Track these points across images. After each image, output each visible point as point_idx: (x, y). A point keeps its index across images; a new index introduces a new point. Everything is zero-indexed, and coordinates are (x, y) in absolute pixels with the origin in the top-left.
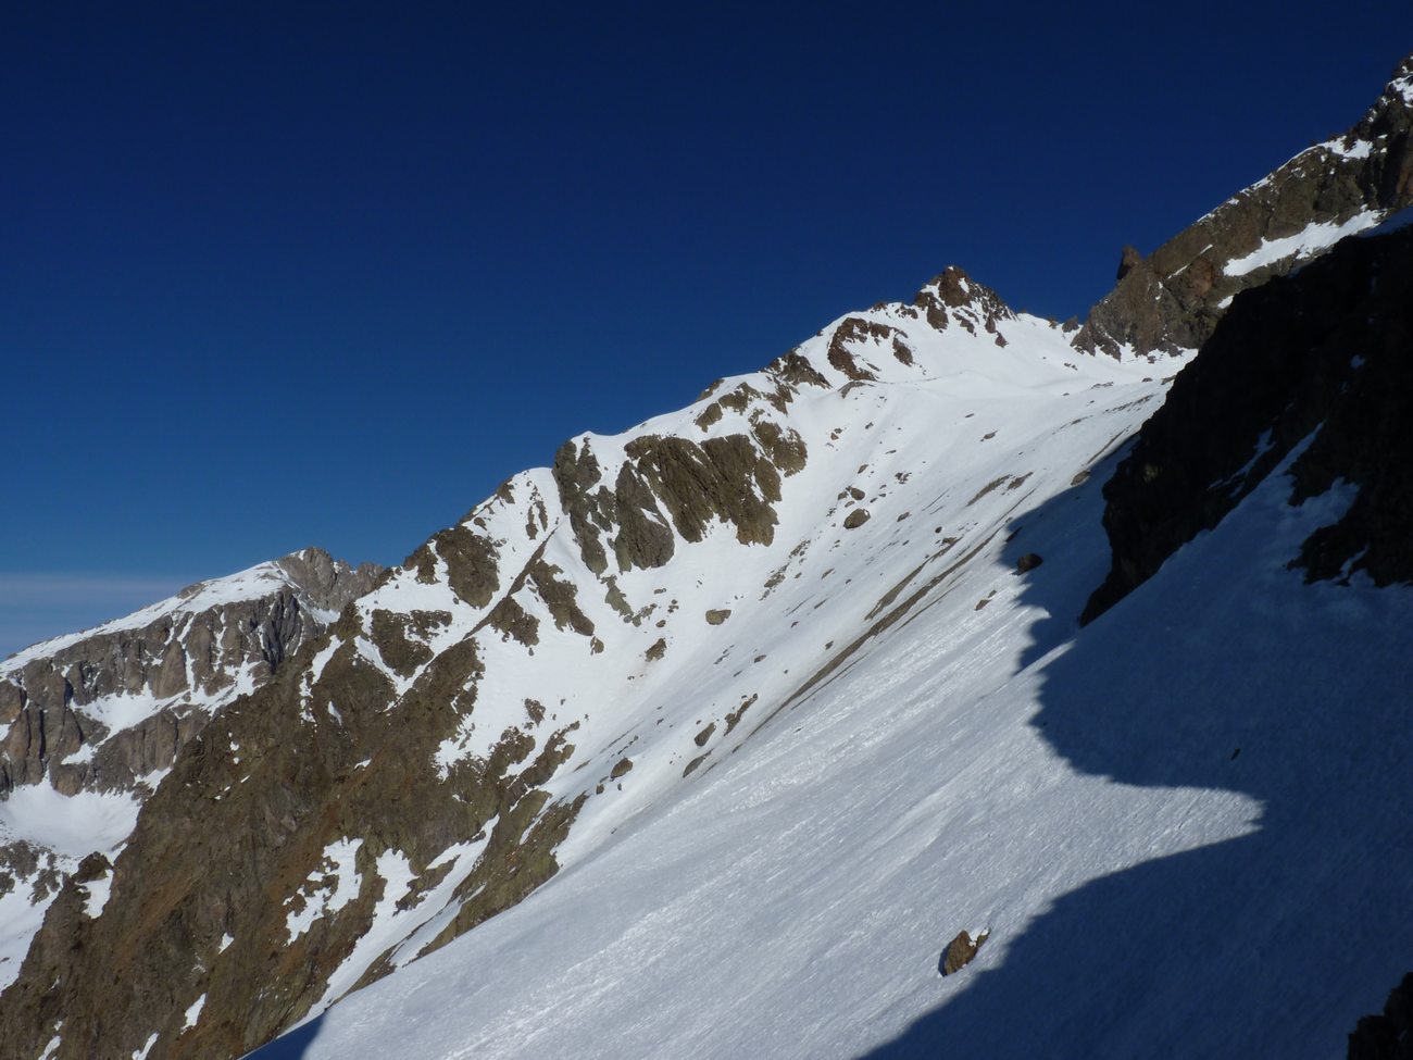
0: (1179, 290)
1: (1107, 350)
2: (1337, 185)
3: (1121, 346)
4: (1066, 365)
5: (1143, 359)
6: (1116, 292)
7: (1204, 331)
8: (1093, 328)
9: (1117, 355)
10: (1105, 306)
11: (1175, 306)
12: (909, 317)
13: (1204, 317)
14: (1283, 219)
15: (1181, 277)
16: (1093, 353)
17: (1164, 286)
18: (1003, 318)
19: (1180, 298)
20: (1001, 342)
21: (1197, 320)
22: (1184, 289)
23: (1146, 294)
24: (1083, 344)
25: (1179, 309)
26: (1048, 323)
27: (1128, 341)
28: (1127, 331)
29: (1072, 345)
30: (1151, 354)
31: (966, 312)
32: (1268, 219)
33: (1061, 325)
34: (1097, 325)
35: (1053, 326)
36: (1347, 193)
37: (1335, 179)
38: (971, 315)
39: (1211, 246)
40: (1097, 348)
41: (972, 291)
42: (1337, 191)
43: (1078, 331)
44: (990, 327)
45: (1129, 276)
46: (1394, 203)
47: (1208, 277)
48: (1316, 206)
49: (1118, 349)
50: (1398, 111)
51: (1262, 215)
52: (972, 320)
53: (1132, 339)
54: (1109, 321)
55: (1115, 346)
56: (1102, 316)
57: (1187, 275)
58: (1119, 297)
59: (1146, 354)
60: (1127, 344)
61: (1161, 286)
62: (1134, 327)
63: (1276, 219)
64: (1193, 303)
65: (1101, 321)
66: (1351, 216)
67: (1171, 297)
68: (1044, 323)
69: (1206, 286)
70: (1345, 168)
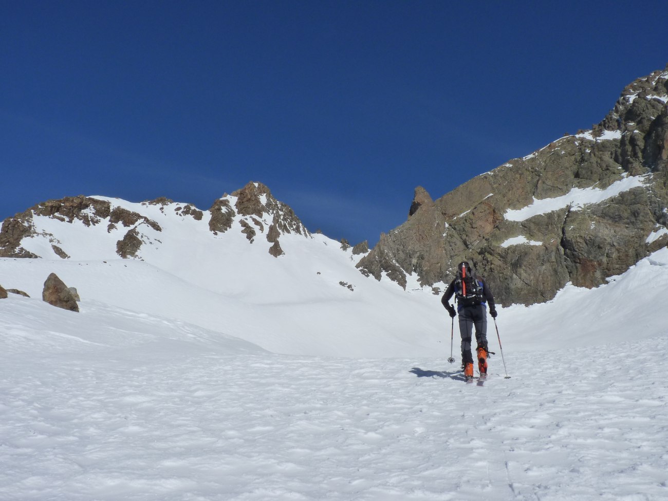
0: (464, 230)
1: (393, 277)
2: (594, 159)
3: (407, 275)
4: (342, 283)
5: (428, 289)
6: (407, 224)
7: (487, 268)
8: (381, 253)
9: (403, 283)
10: (395, 236)
11: (460, 244)
12: (190, 217)
13: (486, 254)
14: (549, 183)
15: (465, 219)
16: (378, 277)
17: (450, 225)
18: (293, 232)
19: (464, 237)
20: (276, 251)
21: (480, 257)
22: (468, 228)
23: (434, 229)
24: (369, 268)
25: (463, 247)
26: (340, 245)
27: (415, 271)
28: (414, 261)
29: (357, 266)
30: (436, 285)
31: (254, 220)
32: (538, 181)
33: (352, 248)
34: (386, 251)
35: (344, 248)
36: (604, 166)
37: (592, 155)
38: (257, 223)
39: (491, 195)
40: (384, 274)
41: (269, 204)
42: (595, 165)
43: (366, 254)
44: (272, 236)
45: (419, 212)
46: (660, 167)
47: (491, 219)
48: (577, 175)
49: (404, 277)
50: (643, 104)
51: (532, 178)
52: (256, 228)
53: (418, 268)
54: (398, 250)
55: (401, 273)
56: (392, 244)
57: (472, 216)
58: (409, 229)
59: (431, 285)
60: (413, 273)
61: (447, 225)
62: (421, 257)
63: (544, 183)
64: (476, 243)
65: (390, 249)
66: (614, 181)
67: (456, 235)
68: (336, 245)
69: (489, 228)
70: (599, 148)
